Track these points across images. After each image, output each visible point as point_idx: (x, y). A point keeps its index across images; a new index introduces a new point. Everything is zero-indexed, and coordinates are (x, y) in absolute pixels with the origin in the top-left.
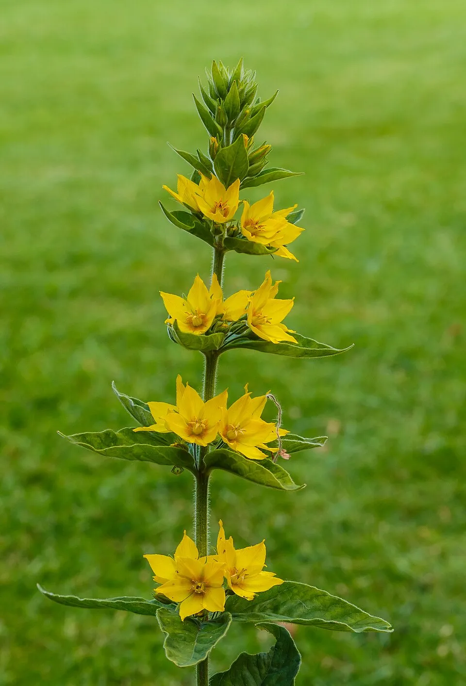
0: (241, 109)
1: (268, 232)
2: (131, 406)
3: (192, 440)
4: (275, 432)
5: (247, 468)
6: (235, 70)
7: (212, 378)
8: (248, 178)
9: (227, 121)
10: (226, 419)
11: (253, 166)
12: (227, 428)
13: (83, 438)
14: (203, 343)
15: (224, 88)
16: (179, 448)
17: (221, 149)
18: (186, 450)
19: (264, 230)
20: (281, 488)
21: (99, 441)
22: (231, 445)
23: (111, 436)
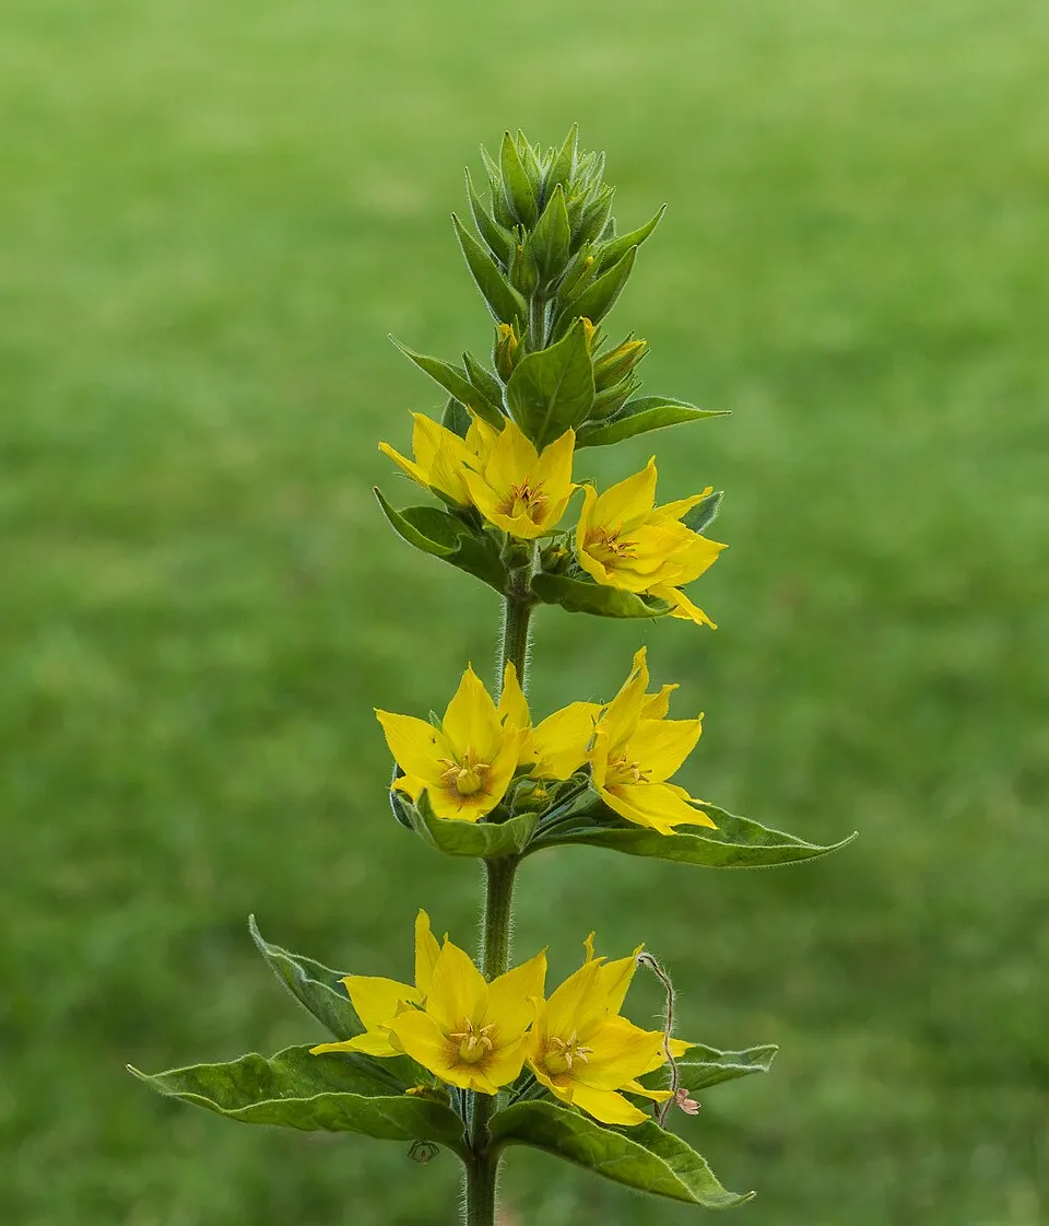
0: (572, 253)
1: (642, 557)
2: (301, 981)
3: (461, 1080)
4: (662, 1049)
5: (601, 1149)
6: (558, 155)
7: (504, 917)
8: (589, 422)
9: (538, 282)
10: (543, 1022)
11: (605, 393)
12: (545, 1046)
13: (191, 1079)
14: (488, 841)
15: (532, 200)
16: (429, 1099)
17: (525, 356)
18: (444, 1103)
19: (633, 554)
20: (690, 1201)
21: (227, 1083)
22: (559, 1090)
23: (258, 1071)
